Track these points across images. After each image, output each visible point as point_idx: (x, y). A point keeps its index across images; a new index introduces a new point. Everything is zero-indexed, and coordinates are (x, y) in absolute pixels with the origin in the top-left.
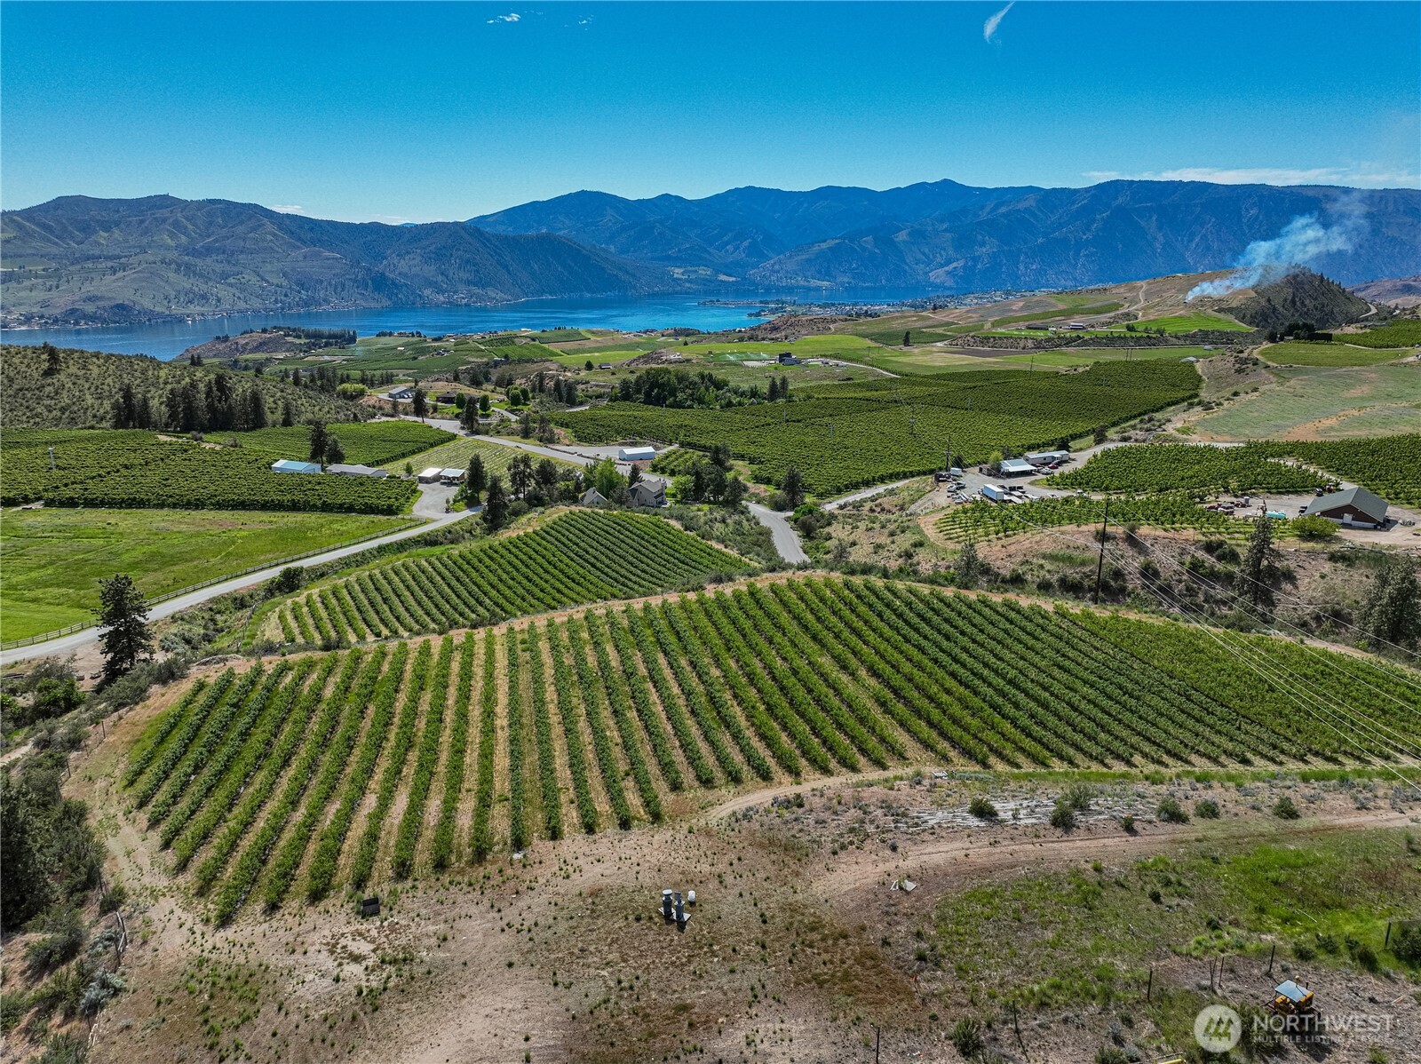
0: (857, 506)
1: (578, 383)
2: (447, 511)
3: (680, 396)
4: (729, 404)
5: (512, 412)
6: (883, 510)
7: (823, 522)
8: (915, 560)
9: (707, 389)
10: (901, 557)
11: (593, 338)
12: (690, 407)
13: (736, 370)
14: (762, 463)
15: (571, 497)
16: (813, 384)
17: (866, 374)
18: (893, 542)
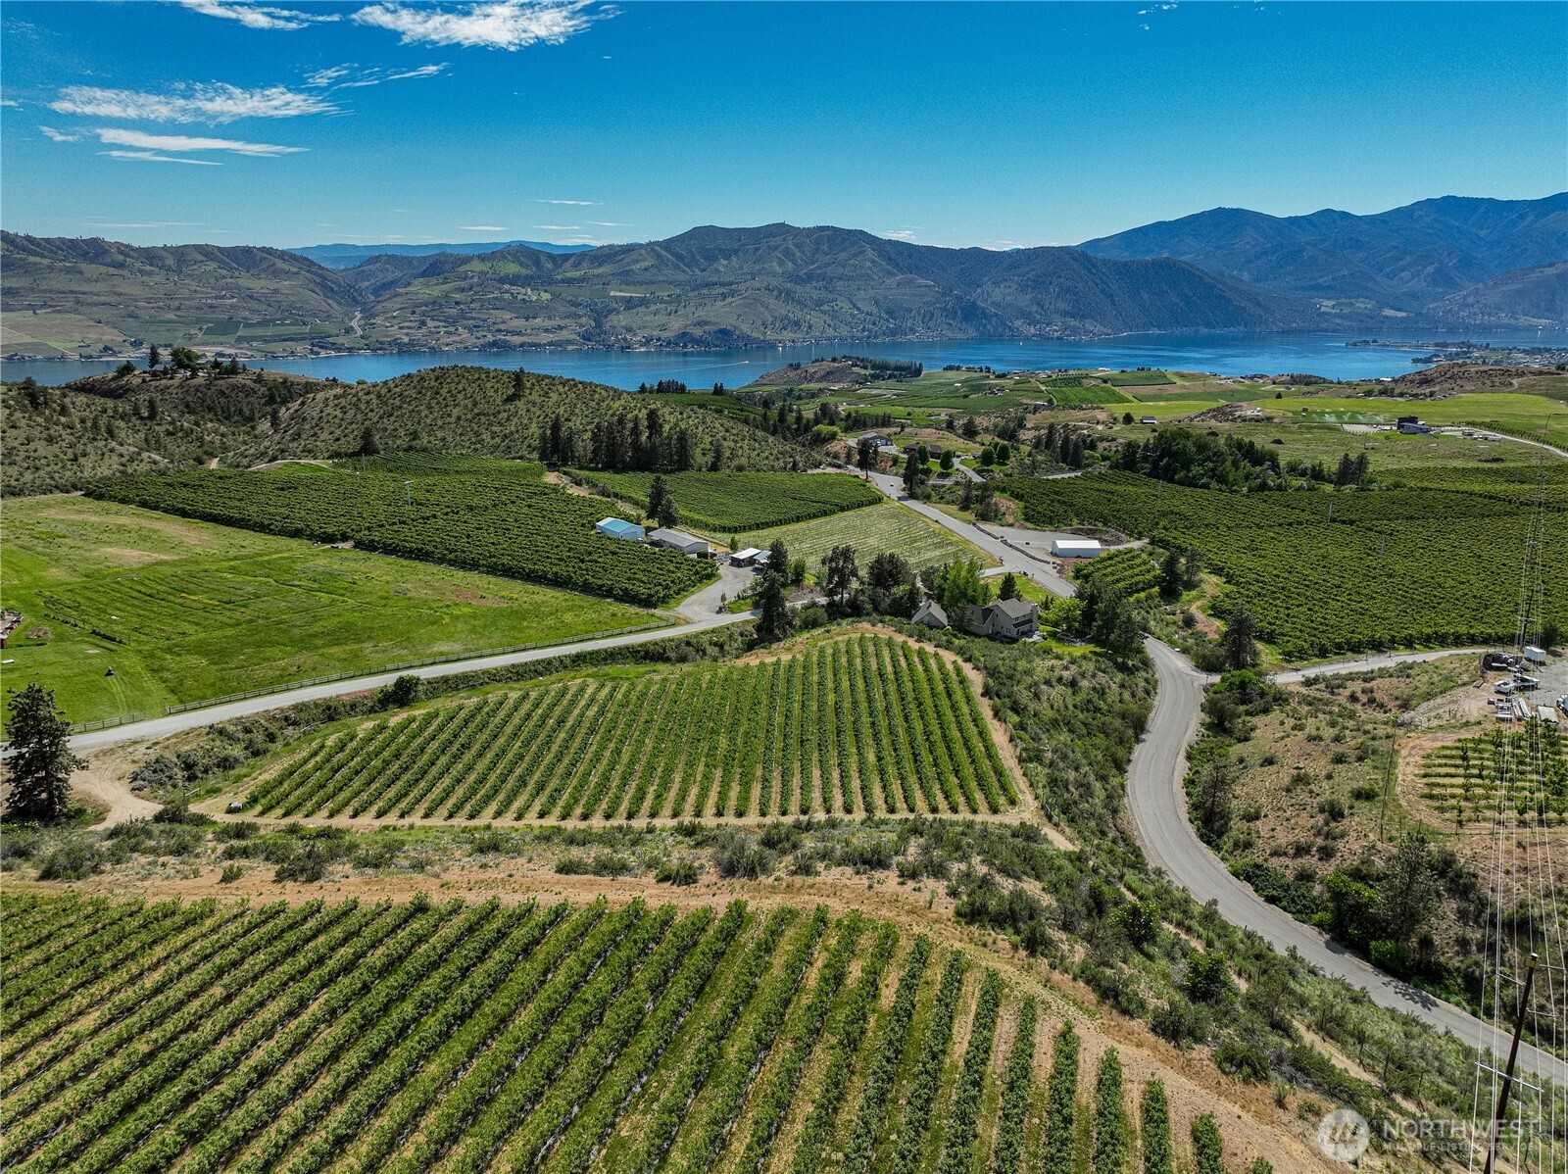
0: (1334, 685)
1: (1102, 439)
2: (720, 611)
3: (1196, 470)
4: (1263, 487)
5: (979, 472)
6: (1372, 701)
7: (1259, 703)
8: (1344, 824)
9: (1235, 464)
10: (1322, 810)
11: (1179, 382)
12: (1206, 486)
13: (1327, 435)
14: (1238, 584)
15: (904, 609)
16: (1431, 464)
17: (1529, 453)
18: (1329, 777)
